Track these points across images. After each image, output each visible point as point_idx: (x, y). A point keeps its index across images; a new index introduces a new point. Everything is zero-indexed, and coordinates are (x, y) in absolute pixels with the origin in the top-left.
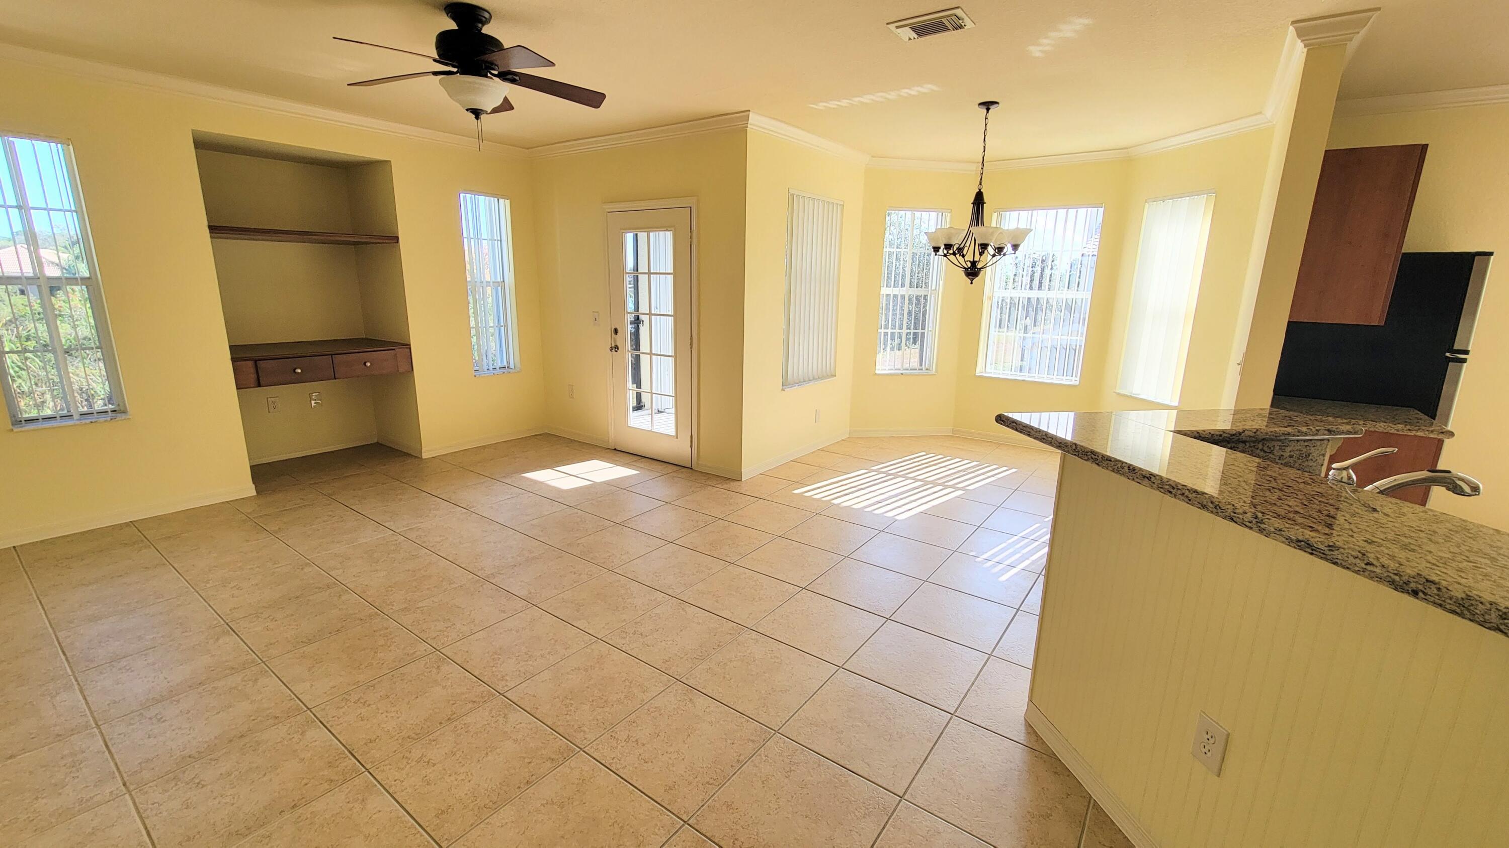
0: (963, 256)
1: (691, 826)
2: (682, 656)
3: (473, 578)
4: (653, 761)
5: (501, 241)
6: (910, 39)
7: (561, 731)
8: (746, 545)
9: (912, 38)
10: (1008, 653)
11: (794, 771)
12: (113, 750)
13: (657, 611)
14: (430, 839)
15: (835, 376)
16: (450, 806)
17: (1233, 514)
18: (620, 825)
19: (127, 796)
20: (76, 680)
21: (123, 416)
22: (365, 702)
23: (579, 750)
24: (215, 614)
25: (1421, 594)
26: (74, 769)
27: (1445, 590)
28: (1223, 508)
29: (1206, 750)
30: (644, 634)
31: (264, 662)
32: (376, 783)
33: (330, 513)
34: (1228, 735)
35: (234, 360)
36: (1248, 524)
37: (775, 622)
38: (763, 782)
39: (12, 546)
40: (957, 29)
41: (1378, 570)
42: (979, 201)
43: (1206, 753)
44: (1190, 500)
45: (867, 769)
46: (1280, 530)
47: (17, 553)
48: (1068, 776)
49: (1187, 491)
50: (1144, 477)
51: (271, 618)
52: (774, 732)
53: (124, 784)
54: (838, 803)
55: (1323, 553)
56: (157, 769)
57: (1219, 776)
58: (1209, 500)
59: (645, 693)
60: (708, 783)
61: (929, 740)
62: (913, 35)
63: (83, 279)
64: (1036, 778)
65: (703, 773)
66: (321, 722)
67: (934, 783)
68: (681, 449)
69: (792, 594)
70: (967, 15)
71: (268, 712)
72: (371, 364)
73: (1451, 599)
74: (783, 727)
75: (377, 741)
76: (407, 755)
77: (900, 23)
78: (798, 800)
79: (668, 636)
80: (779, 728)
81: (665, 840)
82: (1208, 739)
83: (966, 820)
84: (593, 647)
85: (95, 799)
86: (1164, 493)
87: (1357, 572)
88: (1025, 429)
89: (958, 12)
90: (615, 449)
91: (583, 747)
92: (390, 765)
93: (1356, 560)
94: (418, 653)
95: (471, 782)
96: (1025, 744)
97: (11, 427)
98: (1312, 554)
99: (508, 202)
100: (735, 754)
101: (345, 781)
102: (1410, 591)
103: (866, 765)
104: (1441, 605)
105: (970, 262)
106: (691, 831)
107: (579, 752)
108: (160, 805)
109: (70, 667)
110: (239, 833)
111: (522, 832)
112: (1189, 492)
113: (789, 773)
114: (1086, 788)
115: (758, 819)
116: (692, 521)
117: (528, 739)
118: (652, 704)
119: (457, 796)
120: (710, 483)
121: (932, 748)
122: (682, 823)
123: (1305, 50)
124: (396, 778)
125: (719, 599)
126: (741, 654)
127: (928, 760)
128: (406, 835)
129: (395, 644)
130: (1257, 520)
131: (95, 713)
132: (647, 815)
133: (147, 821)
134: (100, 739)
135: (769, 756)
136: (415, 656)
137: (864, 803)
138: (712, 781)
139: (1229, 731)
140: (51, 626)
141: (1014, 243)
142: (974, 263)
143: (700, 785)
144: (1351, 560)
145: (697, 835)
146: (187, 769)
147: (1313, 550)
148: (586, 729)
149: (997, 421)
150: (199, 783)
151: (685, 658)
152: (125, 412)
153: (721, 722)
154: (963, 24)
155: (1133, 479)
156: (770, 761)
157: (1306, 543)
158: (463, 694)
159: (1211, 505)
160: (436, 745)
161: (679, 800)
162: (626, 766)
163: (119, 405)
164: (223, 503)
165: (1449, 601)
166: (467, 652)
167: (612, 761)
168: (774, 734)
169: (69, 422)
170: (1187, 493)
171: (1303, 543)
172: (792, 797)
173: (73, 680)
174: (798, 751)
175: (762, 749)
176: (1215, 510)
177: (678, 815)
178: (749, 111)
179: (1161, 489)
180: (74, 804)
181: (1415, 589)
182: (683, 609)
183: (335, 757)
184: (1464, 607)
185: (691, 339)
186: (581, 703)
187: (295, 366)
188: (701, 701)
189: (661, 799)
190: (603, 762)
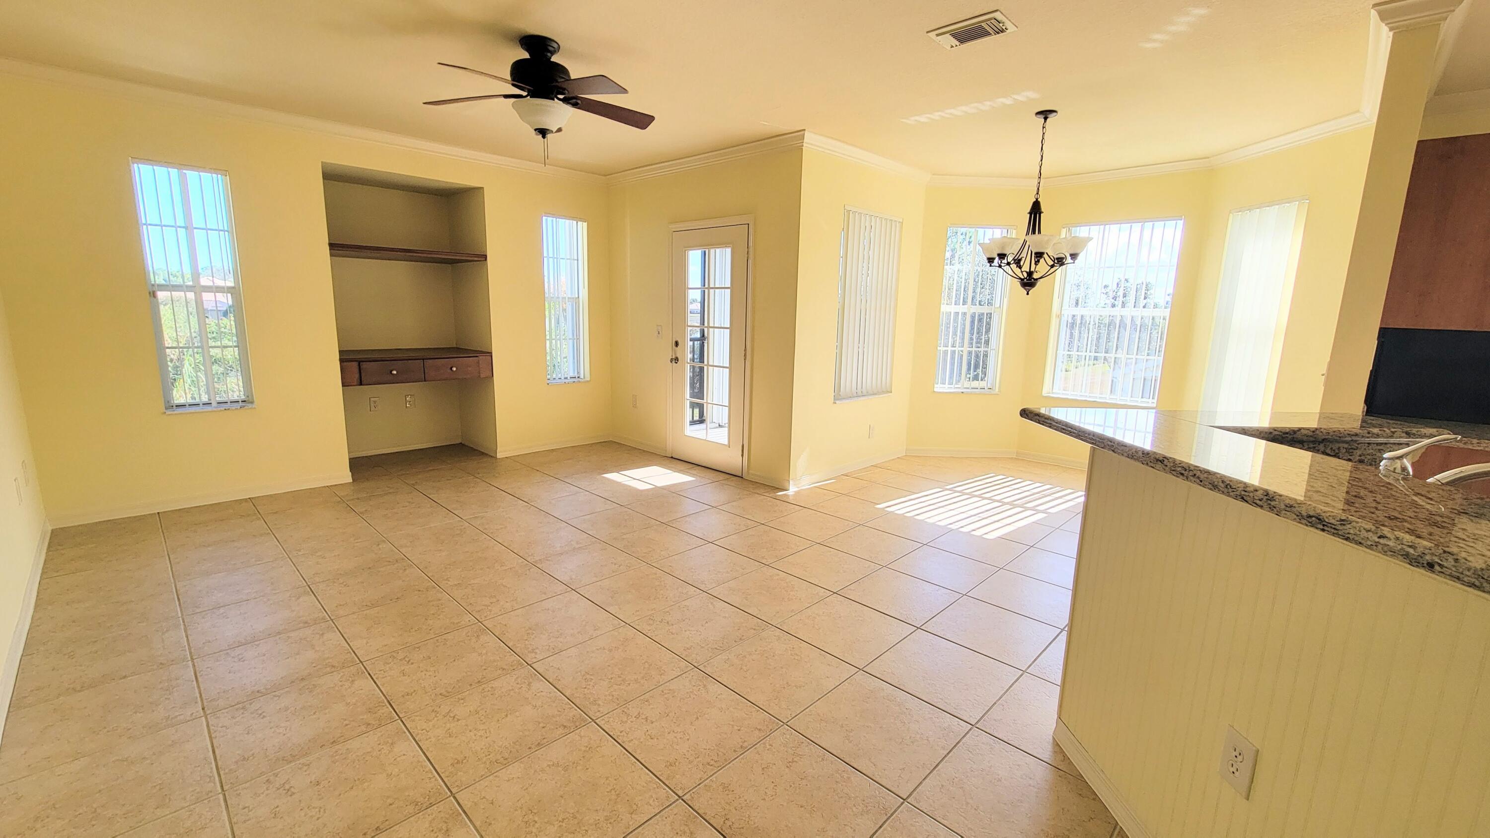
0: (1020, 267)
1: (685, 802)
2: (703, 645)
3: (522, 563)
4: (659, 738)
5: (578, 260)
6: (952, 47)
7: (577, 702)
8: (783, 549)
9: (954, 46)
10: (1045, 671)
11: (796, 762)
12: (200, 679)
13: (686, 603)
14: (442, 784)
15: (891, 392)
16: (465, 757)
17: (1243, 493)
18: (617, 793)
19: (203, 719)
20: (184, 622)
21: (250, 406)
22: (409, 661)
23: (591, 720)
24: (300, 577)
25: (1437, 568)
26: (168, 692)
27: (1464, 561)
28: (1234, 487)
29: (1234, 769)
30: (670, 623)
31: (332, 620)
32: (406, 731)
33: (410, 500)
34: (1258, 751)
35: (342, 361)
36: (1258, 502)
37: (800, 622)
38: (763, 769)
39: (156, 512)
40: (998, 33)
41: (1391, 544)
42: (1036, 209)
43: (1233, 772)
44: (1201, 481)
45: (872, 769)
46: (1291, 506)
47: (160, 518)
48: (1094, 799)
49: (1199, 472)
50: (1158, 460)
51: (345, 583)
52: (782, 724)
53: (203, 709)
54: (836, 798)
55: (1334, 529)
56: (230, 699)
57: (1248, 800)
58: (1220, 480)
59: (662, 676)
60: (708, 764)
61: (943, 748)
62: (955, 42)
63: (229, 288)
64: (1056, 797)
65: (705, 754)
66: (369, 674)
67: (942, 790)
68: (732, 459)
69: (822, 597)
70: (1007, 18)
71: (327, 661)
72: (457, 368)
73: (1469, 570)
74: (792, 721)
75: (413, 694)
76: (437, 709)
77: (939, 31)
78: (796, 790)
79: (692, 627)
80: (788, 720)
81: (657, 812)
82: (1236, 757)
83: (972, 829)
84: (620, 630)
85: (178, 718)
86: (1178, 477)
87: (1369, 547)
88: (1046, 421)
89: (997, 15)
90: (672, 457)
91: (594, 719)
92: (421, 716)
93: (1369, 533)
94: (463, 622)
95: (488, 739)
96: (1051, 763)
97: (165, 411)
98: (1323, 530)
99: (585, 224)
100: (740, 740)
101: (380, 726)
102: (1425, 565)
103: (872, 765)
104: (1458, 578)
105: (1027, 272)
106: (684, 806)
107: (590, 722)
108: (227, 728)
109: (181, 610)
110: (285, 759)
111: (525, 788)
112: (1201, 472)
113: (790, 764)
114: (1112, 813)
115: (752, 803)
116: (735, 524)
117: (546, 706)
118: (667, 686)
119: (473, 749)
120: (758, 491)
121: (946, 756)
122: (677, 797)
123: (1391, 34)
124: (423, 728)
125: (749, 597)
126: (761, 648)
127: (939, 767)
128: (423, 778)
129: (444, 613)
130: (1267, 497)
131: (193, 649)
132: (643, 787)
133: (214, 741)
134: (192, 669)
135: (773, 745)
136: (459, 624)
137: (864, 801)
138: (712, 763)
139: (1258, 747)
140: (173, 577)
141: (1072, 252)
142: (1030, 274)
143: (701, 765)
144: (1364, 534)
145: (689, 810)
146: (254, 701)
147: (1324, 525)
148: (600, 702)
149: (1021, 415)
150: (261, 714)
151: (706, 647)
152: (252, 403)
153: (731, 709)
154: (1004, 28)
155: (1147, 464)
156: (774, 750)
157: (1317, 518)
158: (494, 661)
159: (1223, 485)
160: (463, 704)
161: (677, 777)
162: (632, 740)
163: (248, 397)
164: (325, 487)
165: (1468, 573)
166: (506, 625)
167: (619, 734)
168: (782, 726)
169: (208, 408)
170: (1198, 473)
171: (1314, 519)
172: (791, 786)
173: (181, 621)
174: (804, 744)
175: (768, 738)
176: (1226, 490)
177: (674, 790)
178: (804, 130)
179: (1174, 472)
180: (162, 720)
181: (1430, 561)
182: (712, 603)
183: (375, 704)
184: (1483, 578)
185: (745, 350)
186: (600, 680)
187: (391, 368)
188: (714, 688)
189: (660, 773)
190: (611, 734)
